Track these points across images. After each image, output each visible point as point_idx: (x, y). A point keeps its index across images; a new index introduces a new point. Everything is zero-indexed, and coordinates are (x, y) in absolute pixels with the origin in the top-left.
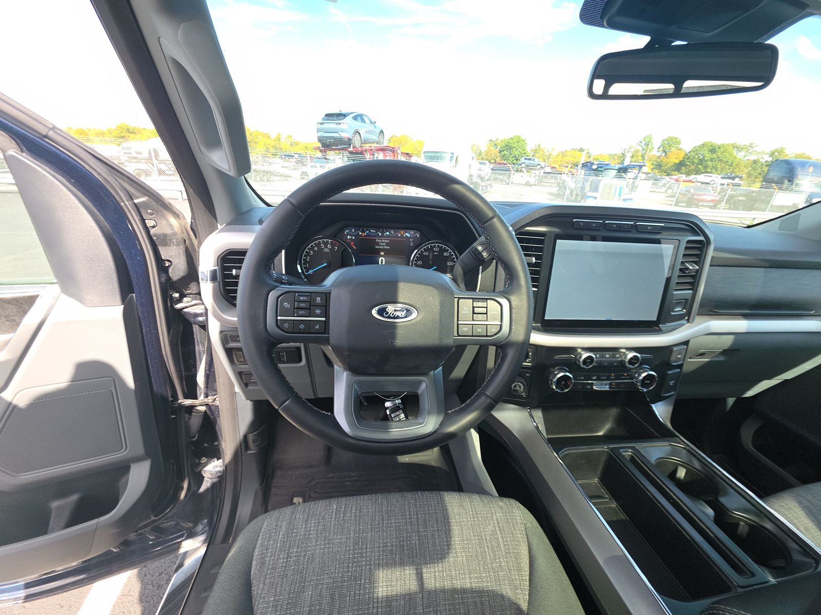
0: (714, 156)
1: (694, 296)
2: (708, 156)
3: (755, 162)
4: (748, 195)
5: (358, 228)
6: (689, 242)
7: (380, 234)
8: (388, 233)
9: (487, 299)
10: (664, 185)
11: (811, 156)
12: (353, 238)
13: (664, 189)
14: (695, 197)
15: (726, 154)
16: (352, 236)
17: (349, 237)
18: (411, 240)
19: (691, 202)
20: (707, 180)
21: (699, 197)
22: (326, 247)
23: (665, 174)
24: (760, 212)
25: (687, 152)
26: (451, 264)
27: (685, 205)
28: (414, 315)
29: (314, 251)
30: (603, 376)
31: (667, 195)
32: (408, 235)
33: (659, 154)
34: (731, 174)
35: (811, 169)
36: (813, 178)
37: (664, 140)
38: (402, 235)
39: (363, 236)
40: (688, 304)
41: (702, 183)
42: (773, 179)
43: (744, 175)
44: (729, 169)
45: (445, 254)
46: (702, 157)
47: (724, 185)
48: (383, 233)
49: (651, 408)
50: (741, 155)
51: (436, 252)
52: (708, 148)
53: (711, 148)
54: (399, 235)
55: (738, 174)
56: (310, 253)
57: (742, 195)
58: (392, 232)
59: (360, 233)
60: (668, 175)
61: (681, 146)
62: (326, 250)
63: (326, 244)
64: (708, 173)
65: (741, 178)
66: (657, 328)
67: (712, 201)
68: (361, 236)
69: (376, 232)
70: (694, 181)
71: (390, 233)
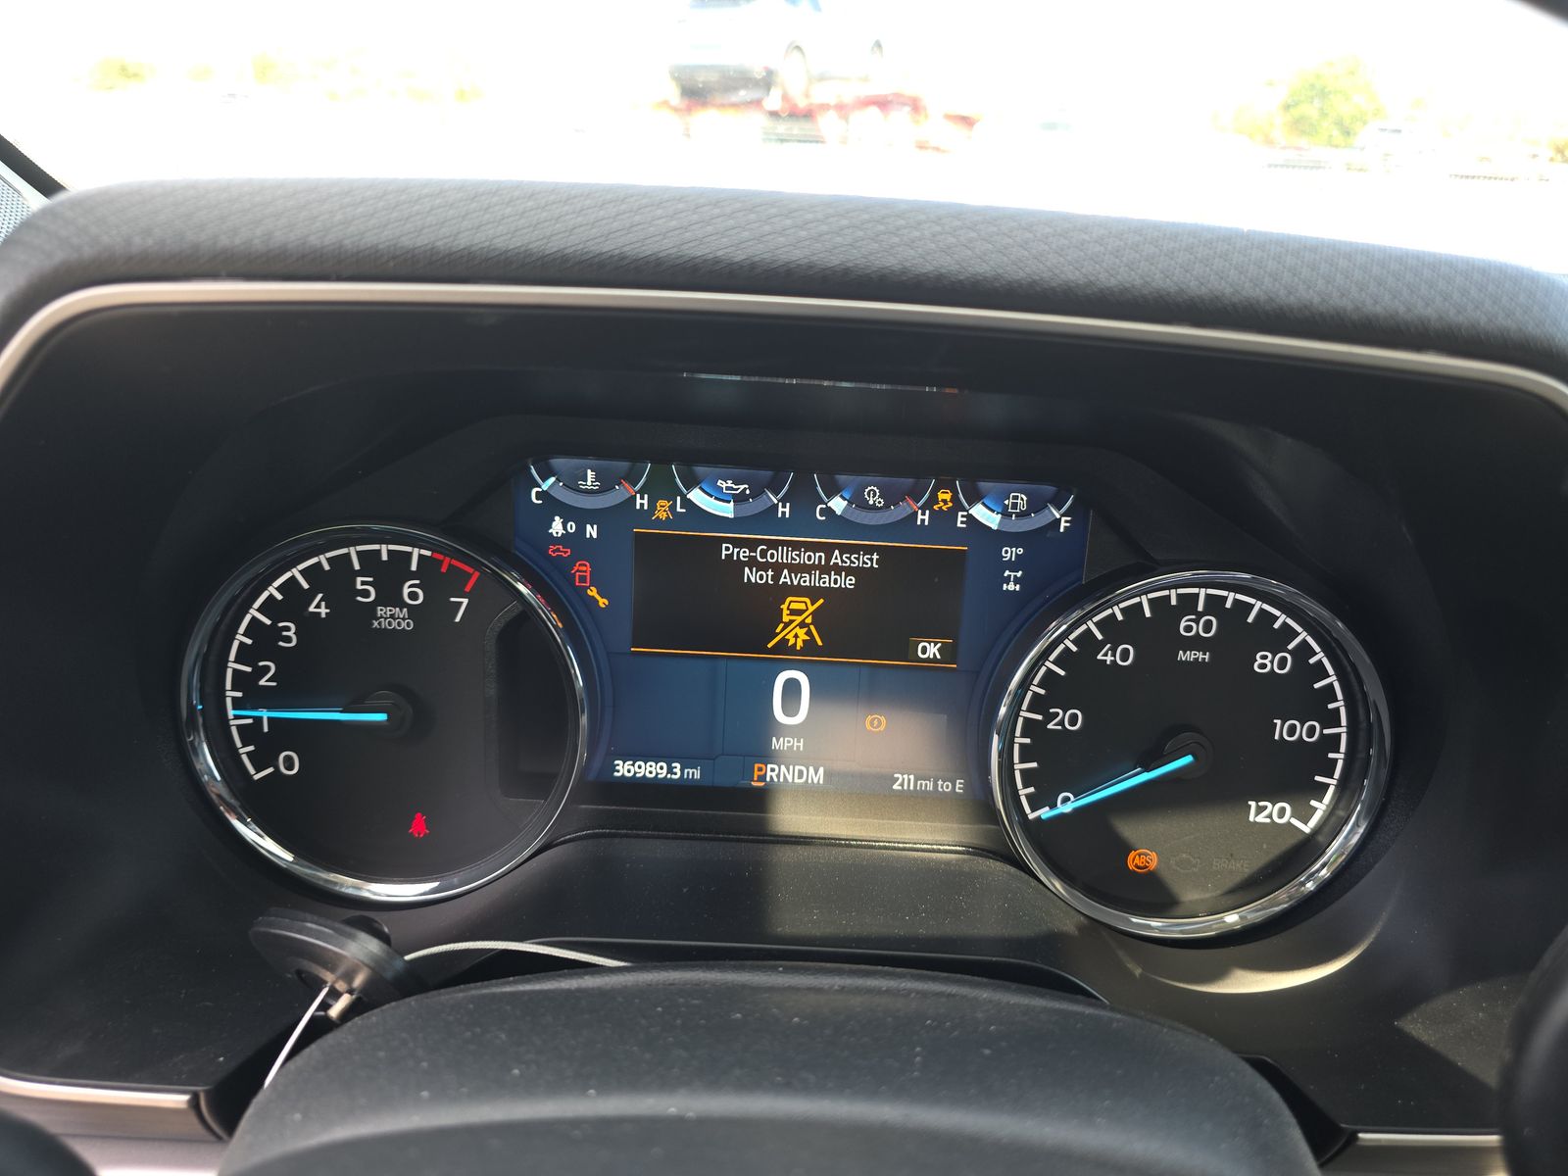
5: (624, 465)
7: (784, 510)
8: (838, 505)
12: (592, 531)
16: (581, 517)
17: (557, 527)
18: (1009, 553)
22: (390, 595)
26: (1301, 731)
29: (309, 626)
32: (985, 515)
38: (947, 517)
39: (659, 523)
45: (1265, 662)
48: (803, 498)
51: (1196, 643)
54: (923, 518)
56: (276, 633)
58: (874, 498)
59: (643, 502)
62: (392, 619)
63: (391, 575)
68: (646, 516)
69: (757, 493)
71: (858, 501)
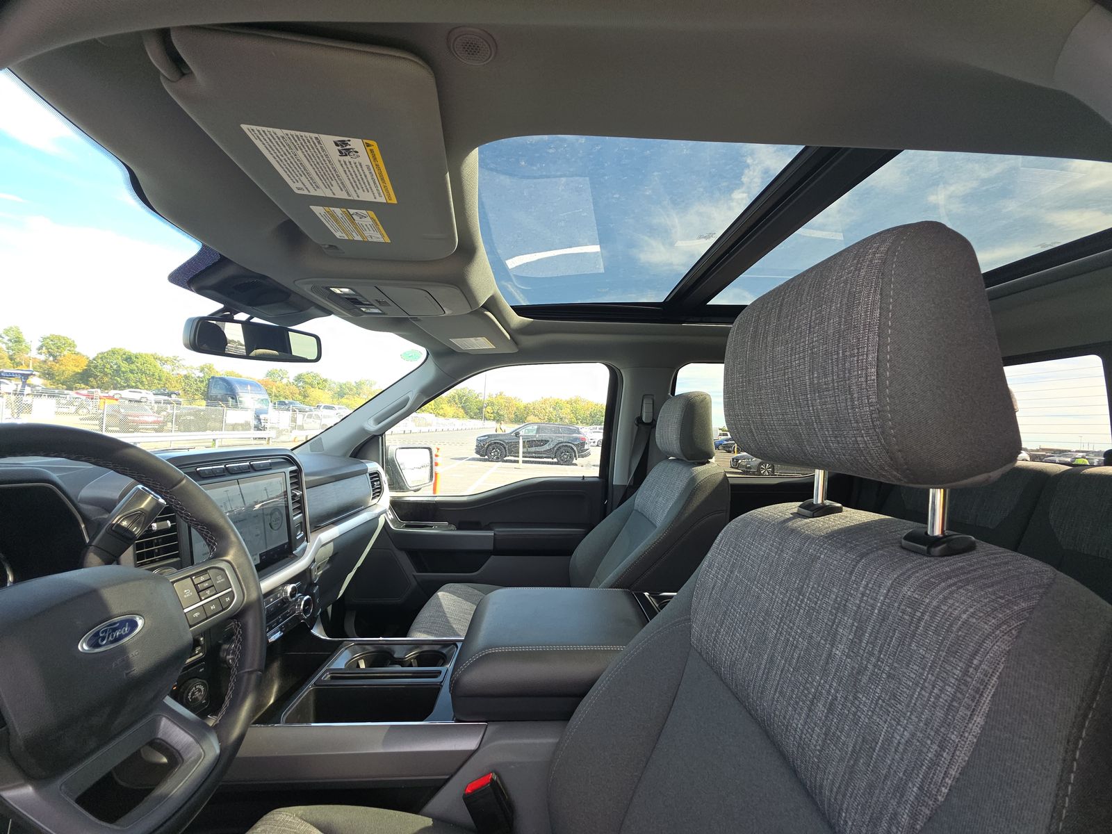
0: (133, 367)
1: (304, 516)
2: (125, 366)
3: (186, 377)
4: (196, 413)
6: (291, 472)
9: (206, 570)
10: (71, 403)
11: (241, 374)
13: (73, 409)
14: (129, 418)
15: (149, 366)
19: (127, 426)
20: (136, 396)
21: (136, 418)
23: (65, 387)
24: (218, 432)
25: (91, 359)
27: (118, 429)
28: (140, 622)
30: (273, 623)
31: (82, 417)
33: (43, 357)
34: (164, 390)
35: (249, 387)
36: (253, 395)
37: (45, 339)
40: (302, 526)
41: (130, 401)
42: (216, 396)
43: (180, 392)
44: (159, 384)
46: (115, 366)
47: (160, 403)
49: (312, 633)
50: (167, 368)
52: (122, 357)
53: (124, 356)
55: (172, 389)
57: (190, 414)
60: (70, 388)
61: (77, 350)
64: (132, 387)
65: (178, 394)
66: (292, 556)
67: (154, 422)
70: (116, 397)
